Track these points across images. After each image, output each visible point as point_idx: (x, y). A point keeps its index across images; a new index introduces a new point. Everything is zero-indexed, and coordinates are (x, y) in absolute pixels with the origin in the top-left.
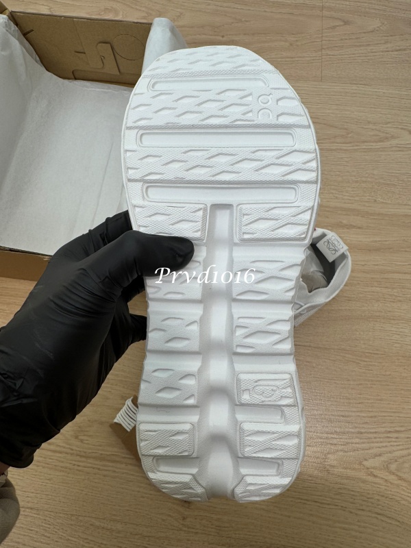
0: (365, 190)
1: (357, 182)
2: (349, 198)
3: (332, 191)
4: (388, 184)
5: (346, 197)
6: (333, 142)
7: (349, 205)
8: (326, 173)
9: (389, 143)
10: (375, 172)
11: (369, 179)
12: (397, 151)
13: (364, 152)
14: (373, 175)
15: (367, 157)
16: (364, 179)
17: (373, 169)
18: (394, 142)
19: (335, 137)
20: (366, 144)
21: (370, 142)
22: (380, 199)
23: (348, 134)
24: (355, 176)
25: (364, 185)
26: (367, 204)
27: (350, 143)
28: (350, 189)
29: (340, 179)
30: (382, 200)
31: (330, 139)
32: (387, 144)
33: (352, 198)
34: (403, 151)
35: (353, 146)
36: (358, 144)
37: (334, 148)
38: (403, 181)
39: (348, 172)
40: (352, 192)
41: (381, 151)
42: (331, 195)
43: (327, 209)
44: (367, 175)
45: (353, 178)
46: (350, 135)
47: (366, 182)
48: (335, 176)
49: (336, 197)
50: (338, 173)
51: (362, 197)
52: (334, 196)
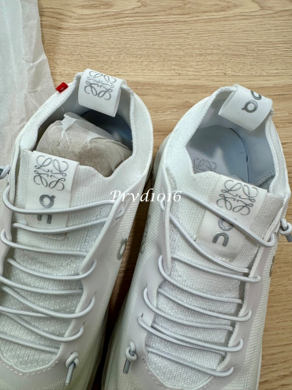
0: (211, 63)
1: (201, 55)
2: (194, 73)
3: (173, 67)
4: (237, 55)
5: (190, 73)
6: (169, 14)
7: (194, 81)
8: (164, 47)
9: (231, 12)
10: (221, 43)
11: (215, 51)
12: (242, 19)
13: (206, 22)
14: (219, 46)
15: (209, 28)
16: (209, 51)
17: (218, 40)
18: (237, 11)
19: (171, 8)
20: (207, 14)
21: (211, 12)
22: (229, 72)
23: (185, 5)
24: (198, 49)
25: (209, 58)
26: (216, 79)
27: (189, 14)
28: (194, 64)
29: (181, 53)
30: (233, 73)
31: (165, 11)
32: (230, 13)
33: (198, 74)
34: (248, 19)
35: (192, 17)
36: (198, 14)
37: (171, 20)
38: (253, 50)
39: (190, 45)
40: (197, 67)
41: (225, 21)
42: (173, 71)
43: (169, 88)
44: (212, 47)
45: (197, 51)
46: (187, 6)
47: (212, 54)
48: (175, 50)
49: (179, 74)
50: (178, 46)
51: (210, 72)
52: (176, 73)
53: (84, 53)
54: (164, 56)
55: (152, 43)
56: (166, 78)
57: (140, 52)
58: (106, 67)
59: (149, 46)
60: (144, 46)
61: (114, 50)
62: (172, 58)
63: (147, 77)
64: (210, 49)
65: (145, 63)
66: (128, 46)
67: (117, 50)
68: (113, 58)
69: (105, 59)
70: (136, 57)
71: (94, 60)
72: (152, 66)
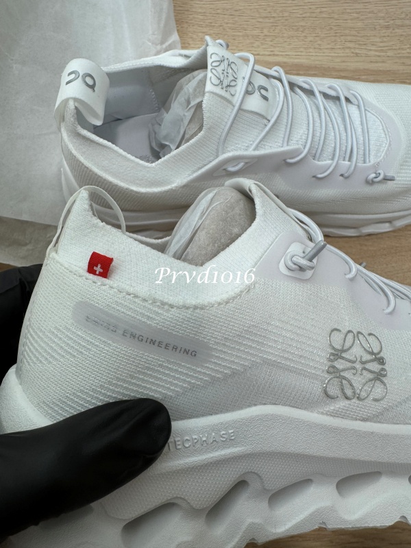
0: (402, 39)
1: (387, 27)
2: (377, 53)
5: (373, 53)
7: (380, 65)
8: (336, 16)
11: (407, 22)
16: (398, 22)
24: (383, 18)
25: (399, 31)
28: (378, 40)
29: (360, 24)
33: (382, 54)
39: (372, 12)
40: (381, 44)
42: (347, 51)
44: (403, 16)
45: (382, 22)
47: (402, 26)
48: (351, 20)
49: (357, 54)
50: (355, 15)
51: (399, 51)
52: (353, 53)
53: (227, 24)
54: (335, 28)
55: (318, 10)
56: (338, 60)
57: (302, 23)
58: (257, 43)
59: (314, 15)
60: (308, 15)
61: (267, 20)
62: (347, 32)
63: (313, 58)
64: (401, 19)
65: (311, 39)
66: (286, 14)
67: (272, 20)
68: (266, 32)
69: (256, 32)
70: (297, 30)
71: (240, 34)
72: (319, 42)
